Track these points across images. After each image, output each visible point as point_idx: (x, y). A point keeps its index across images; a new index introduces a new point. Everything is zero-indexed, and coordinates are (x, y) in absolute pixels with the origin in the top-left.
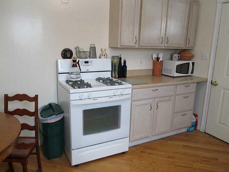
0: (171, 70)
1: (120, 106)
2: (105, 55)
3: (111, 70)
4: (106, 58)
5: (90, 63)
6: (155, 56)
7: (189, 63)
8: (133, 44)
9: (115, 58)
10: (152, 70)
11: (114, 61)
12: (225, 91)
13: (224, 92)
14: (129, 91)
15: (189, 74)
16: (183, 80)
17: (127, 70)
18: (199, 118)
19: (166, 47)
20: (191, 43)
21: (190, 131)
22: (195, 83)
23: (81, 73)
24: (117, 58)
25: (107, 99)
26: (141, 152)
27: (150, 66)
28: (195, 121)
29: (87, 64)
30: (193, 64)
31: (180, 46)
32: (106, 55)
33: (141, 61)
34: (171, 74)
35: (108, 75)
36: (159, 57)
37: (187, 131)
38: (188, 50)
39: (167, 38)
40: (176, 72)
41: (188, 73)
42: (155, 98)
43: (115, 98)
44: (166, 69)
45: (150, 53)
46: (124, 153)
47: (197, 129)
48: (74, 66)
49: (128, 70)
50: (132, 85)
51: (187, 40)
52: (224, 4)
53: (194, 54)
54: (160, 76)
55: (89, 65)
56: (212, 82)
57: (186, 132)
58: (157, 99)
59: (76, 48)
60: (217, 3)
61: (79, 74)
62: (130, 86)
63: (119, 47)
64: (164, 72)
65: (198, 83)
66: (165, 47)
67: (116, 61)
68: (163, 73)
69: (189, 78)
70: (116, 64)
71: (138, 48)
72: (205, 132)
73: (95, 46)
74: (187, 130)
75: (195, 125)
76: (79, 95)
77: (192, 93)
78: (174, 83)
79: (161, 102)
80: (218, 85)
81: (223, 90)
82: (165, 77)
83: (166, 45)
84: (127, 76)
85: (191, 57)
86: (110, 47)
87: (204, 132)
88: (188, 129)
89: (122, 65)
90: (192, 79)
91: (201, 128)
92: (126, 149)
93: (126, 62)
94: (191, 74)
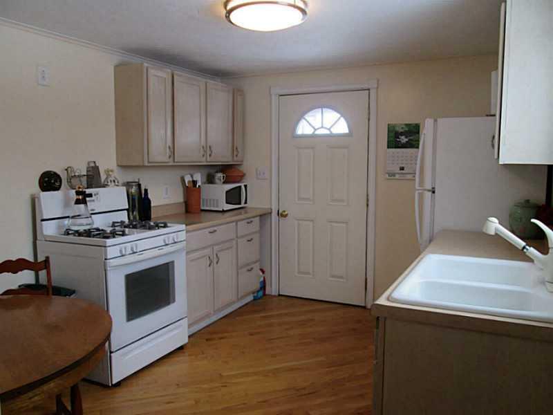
0: (217, 200)
1: (173, 262)
2: (114, 181)
3: (127, 207)
4: (117, 185)
5: (95, 197)
6: (188, 179)
7: (240, 187)
8: (165, 159)
9: (133, 185)
10: (184, 204)
11: (130, 190)
12: (300, 222)
13: (299, 225)
14: (182, 236)
15: (242, 205)
16: (237, 215)
17: (152, 205)
18: (267, 275)
19: (210, 162)
20: (239, 155)
21: (259, 299)
22: (257, 216)
23: (93, 216)
24: (136, 186)
25: (156, 252)
26: (207, 340)
27: (180, 198)
28: (262, 279)
30: (246, 186)
31: (225, 160)
32: (116, 181)
33: (167, 189)
34: (217, 206)
35: (123, 217)
36: (195, 179)
37: (254, 300)
38: (237, 166)
39: (210, 147)
40: (227, 203)
41: (240, 204)
42: (212, 245)
43: (166, 250)
44: (207, 200)
45: (179, 173)
46: (181, 348)
47: (267, 293)
48: (78, 202)
49: (154, 207)
50: (186, 225)
51: (234, 149)
52: (280, 97)
53: (245, 172)
54: (198, 213)
55: (93, 201)
56: (280, 212)
57: (251, 301)
58: (217, 247)
59: (66, 170)
60: (271, 95)
61: (91, 217)
62: (183, 227)
63: (146, 164)
64: (203, 205)
65: (261, 216)
66: (207, 162)
67: (134, 190)
68: (202, 208)
69: (242, 211)
70: (135, 196)
71: (172, 166)
72: (279, 295)
73: (97, 165)
74: (254, 297)
75: (263, 286)
76: (119, 249)
77: (256, 232)
78: (234, 218)
79: (222, 250)
80: (289, 215)
81: (296, 222)
82: (207, 214)
83: (208, 159)
84: (152, 217)
85: (241, 177)
86: (118, 166)
87: (277, 294)
88: (255, 295)
89: (143, 196)
90: (246, 213)
91: (272, 290)
92: (184, 340)
93: (149, 192)
94: (246, 205)
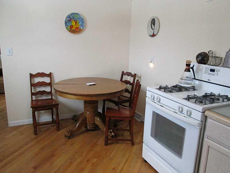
5: (216, 73)
29: (212, 73)
55: (214, 75)
59: (208, 52)
61: (192, 80)
